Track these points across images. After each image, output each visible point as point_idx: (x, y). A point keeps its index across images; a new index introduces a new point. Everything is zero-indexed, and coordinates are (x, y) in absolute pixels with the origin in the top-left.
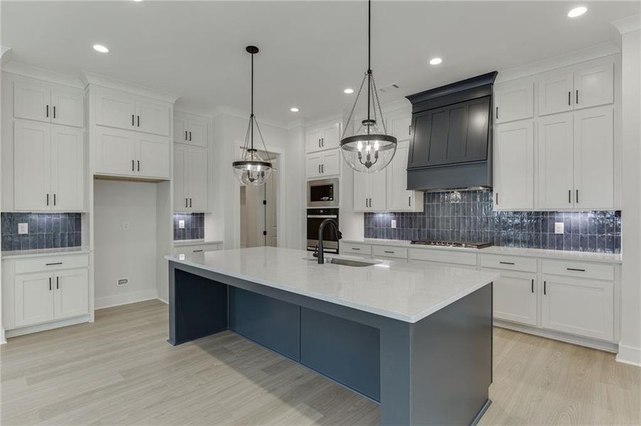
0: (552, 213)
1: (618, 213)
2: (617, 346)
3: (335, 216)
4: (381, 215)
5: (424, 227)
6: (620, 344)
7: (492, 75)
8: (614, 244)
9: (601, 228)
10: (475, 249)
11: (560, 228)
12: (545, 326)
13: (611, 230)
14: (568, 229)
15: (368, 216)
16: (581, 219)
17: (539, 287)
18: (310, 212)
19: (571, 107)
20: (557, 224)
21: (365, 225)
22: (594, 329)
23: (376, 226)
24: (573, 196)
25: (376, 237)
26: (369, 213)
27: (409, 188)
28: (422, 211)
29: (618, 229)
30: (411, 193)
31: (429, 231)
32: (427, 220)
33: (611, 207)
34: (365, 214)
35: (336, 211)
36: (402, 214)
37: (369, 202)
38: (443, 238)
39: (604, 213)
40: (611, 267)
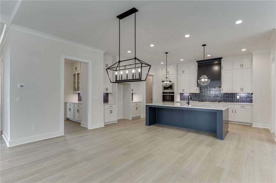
0: (236, 93)
1: (252, 94)
2: (252, 124)
4: (186, 94)
5: (200, 97)
6: (253, 123)
7: (221, 58)
8: (251, 101)
9: (248, 97)
10: (217, 103)
11: (238, 97)
12: (236, 121)
13: (250, 98)
14: (240, 98)
15: (181, 94)
16: (243, 95)
17: (234, 111)
18: (163, 93)
19: (241, 68)
20: (237, 96)
21: (180, 97)
22: (247, 120)
23: (184, 97)
24: (242, 89)
25: (184, 100)
26: (182, 93)
27: (197, 87)
28: (199, 93)
29: (252, 97)
30: (198, 88)
31: (201, 99)
32: (201, 96)
33: (251, 92)
34: (180, 93)
35: (173, 93)
36: (193, 94)
37: (183, 90)
38: (206, 100)
39: (249, 94)
40: (251, 106)
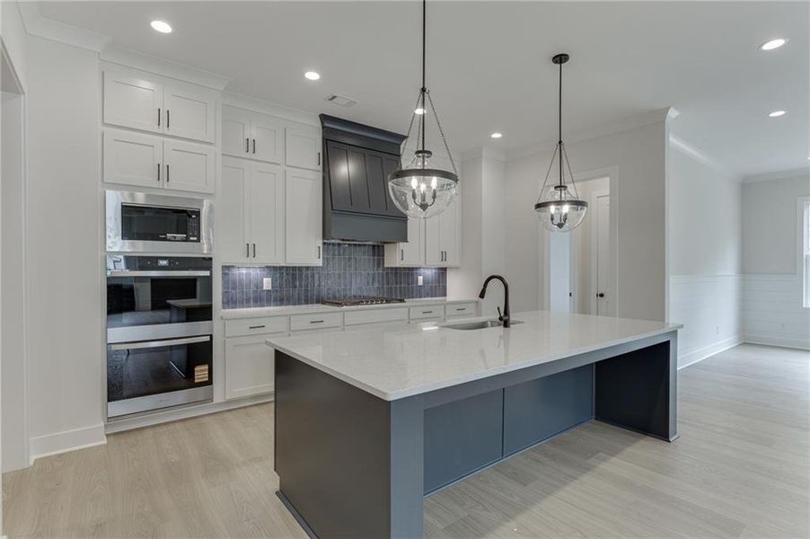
3: (207, 273)
